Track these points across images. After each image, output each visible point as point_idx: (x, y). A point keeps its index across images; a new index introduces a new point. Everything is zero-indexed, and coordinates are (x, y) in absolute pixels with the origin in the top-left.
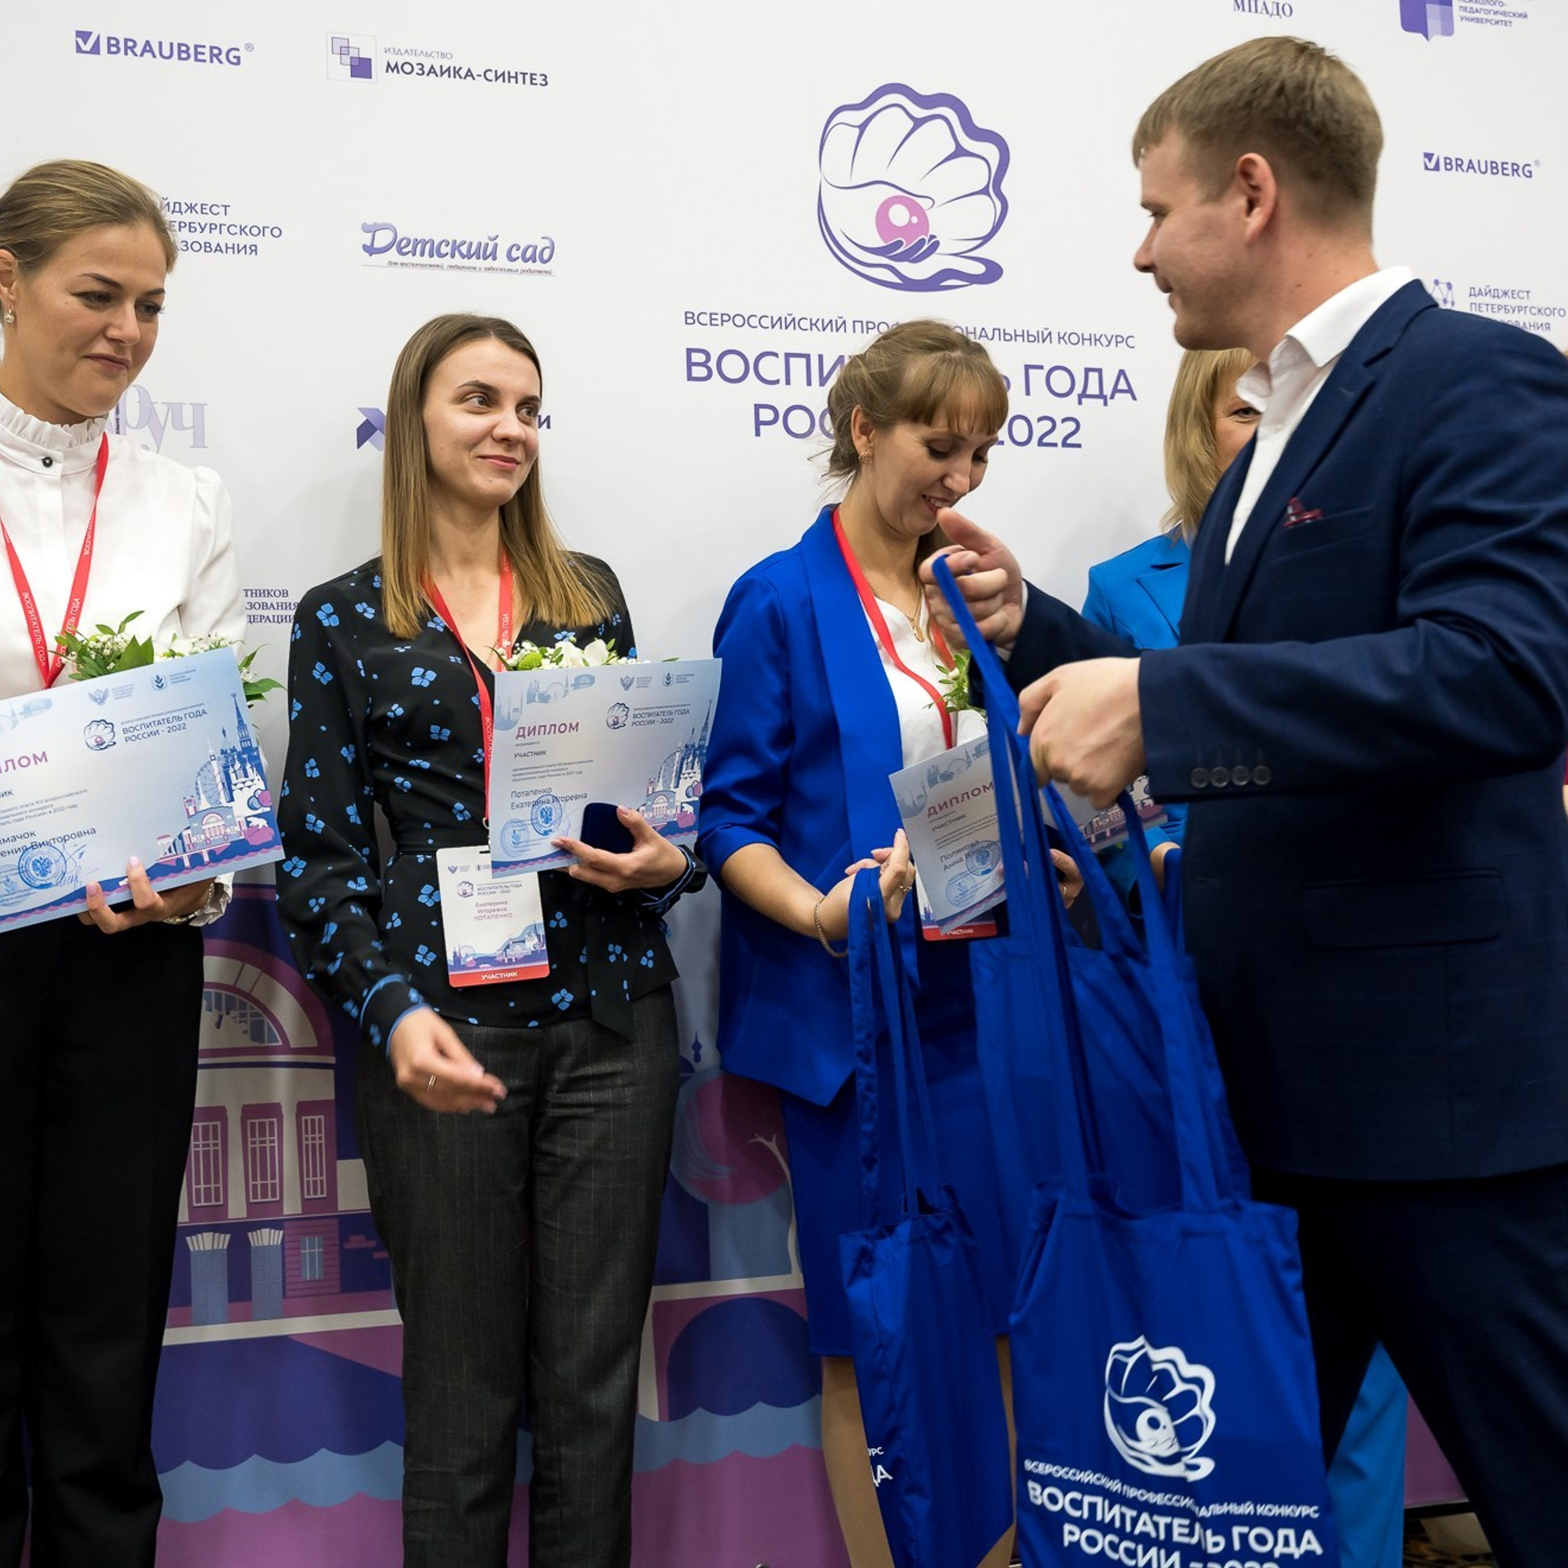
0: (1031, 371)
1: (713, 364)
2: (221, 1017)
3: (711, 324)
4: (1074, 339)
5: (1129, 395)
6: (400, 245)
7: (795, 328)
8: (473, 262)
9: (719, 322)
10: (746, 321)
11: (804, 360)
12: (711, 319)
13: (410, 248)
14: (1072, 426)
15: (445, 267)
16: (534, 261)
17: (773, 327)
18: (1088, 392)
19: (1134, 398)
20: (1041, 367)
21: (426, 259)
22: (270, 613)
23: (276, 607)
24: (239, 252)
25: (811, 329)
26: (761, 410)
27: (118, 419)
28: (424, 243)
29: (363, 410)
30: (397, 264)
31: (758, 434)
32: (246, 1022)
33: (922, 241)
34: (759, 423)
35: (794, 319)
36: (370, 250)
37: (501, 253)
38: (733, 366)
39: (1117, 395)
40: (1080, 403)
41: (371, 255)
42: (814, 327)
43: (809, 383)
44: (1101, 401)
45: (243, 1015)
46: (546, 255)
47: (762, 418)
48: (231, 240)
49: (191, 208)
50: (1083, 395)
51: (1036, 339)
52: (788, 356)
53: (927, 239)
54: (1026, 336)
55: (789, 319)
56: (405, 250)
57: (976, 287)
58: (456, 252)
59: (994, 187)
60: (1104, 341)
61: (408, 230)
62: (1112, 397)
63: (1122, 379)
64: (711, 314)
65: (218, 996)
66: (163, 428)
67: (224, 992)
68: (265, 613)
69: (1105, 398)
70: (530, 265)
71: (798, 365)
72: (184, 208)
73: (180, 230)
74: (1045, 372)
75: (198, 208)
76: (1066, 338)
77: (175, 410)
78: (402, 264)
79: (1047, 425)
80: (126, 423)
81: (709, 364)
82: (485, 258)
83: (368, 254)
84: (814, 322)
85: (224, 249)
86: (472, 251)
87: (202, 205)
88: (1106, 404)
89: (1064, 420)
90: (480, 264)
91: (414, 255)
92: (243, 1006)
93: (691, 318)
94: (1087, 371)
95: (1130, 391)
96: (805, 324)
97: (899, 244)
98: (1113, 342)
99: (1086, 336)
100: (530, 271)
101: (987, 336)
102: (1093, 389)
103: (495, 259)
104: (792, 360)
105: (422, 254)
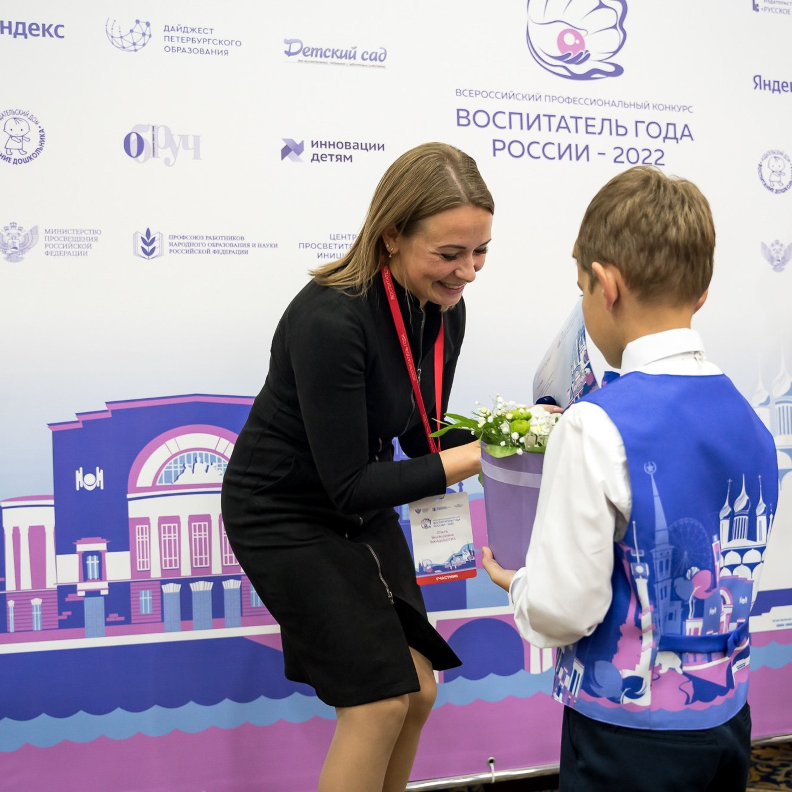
0: (639, 124)
1: (471, 117)
2: (208, 467)
3: (470, 96)
4: (661, 107)
5: (689, 138)
6: (304, 51)
7: (514, 98)
8: (343, 60)
9: (474, 95)
10: (489, 94)
11: (519, 116)
12: (470, 93)
13: (309, 53)
14: (659, 154)
15: (329, 63)
16: (376, 60)
17: (503, 97)
18: (669, 136)
19: (692, 139)
20: (644, 122)
21: (318, 59)
22: (234, 249)
23: (237, 245)
24: (218, 54)
25: (523, 99)
26: (497, 143)
27: (154, 144)
28: (317, 50)
29: (285, 140)
30: (302, 61)
31: (494, 155)
32: (221, 469)
33: (581, 54)
34: (495, 150)
35: (514, 94)
36: (289, 53)
37: (358, 56)
38: (481, 119)
39: (684, 138)
40: (664, 141)
41: (289, 56)
42: (524, 99)
43: (522, 128)
44: (675, 141)
45: (219, 466)
46: (382, 57)
47: (497, 147)
48: (214, 48)
49: (193, 30)
50: (666, 137)
51: (641, 107)
52: (511, 114)
53: (584, 52)
54: (636, 105)
55: (511, 94)
56: (307, 54)
57: (610, 79)
58: (335, 55)
59: (620, 24)
60: (677, 108)
61: (309, 43)
62: (681, 138)
63: (686, 129)
64: (470, 91)
65: (206, 455)
66: (178, 149)
67: (209, 453)
68: (232, 249)
69: (677, 139)
70: (374, 62)
71: (516, 119)
72: (189, 30)
73: (187, 42)
74: (645, 125)
75: (197, 30)
76: (657, 107)
77: (184, 138)
78: (305, 61)
79: (647, 153)
80: (158, 146)
81: (469, 117)
82: (350, 58)
83: (287, 56)
84: (524, 96)
85: (210, 52)
86: (343, 55)
87: (199, 28)
88: (677, 142)
89: (656, 151)
90: (348, 61)
91: (312, 55)
92: (220, 460)
93: (459, 92)
94: (668, 124)
95: (690, 135)
96: (520, 97)
97: (569, 55)
98: (682, 110)
99: (668, 106)
100: (374, 66)
101: (615, 105)
102: (671, 134)
103: (355, 59)
104: (513, 116)
105: (316, 56)
